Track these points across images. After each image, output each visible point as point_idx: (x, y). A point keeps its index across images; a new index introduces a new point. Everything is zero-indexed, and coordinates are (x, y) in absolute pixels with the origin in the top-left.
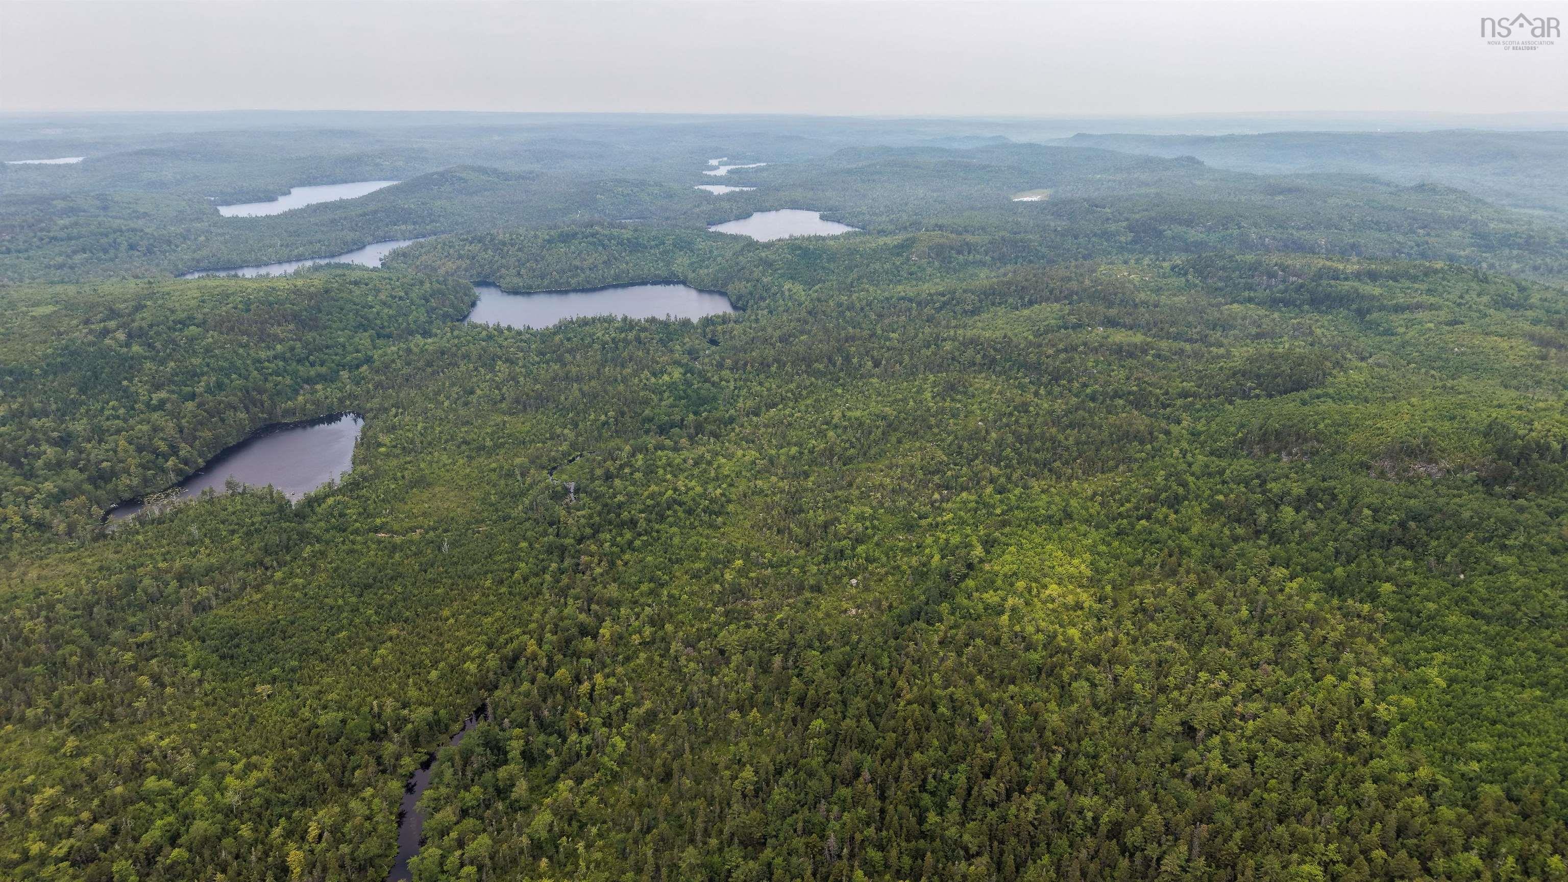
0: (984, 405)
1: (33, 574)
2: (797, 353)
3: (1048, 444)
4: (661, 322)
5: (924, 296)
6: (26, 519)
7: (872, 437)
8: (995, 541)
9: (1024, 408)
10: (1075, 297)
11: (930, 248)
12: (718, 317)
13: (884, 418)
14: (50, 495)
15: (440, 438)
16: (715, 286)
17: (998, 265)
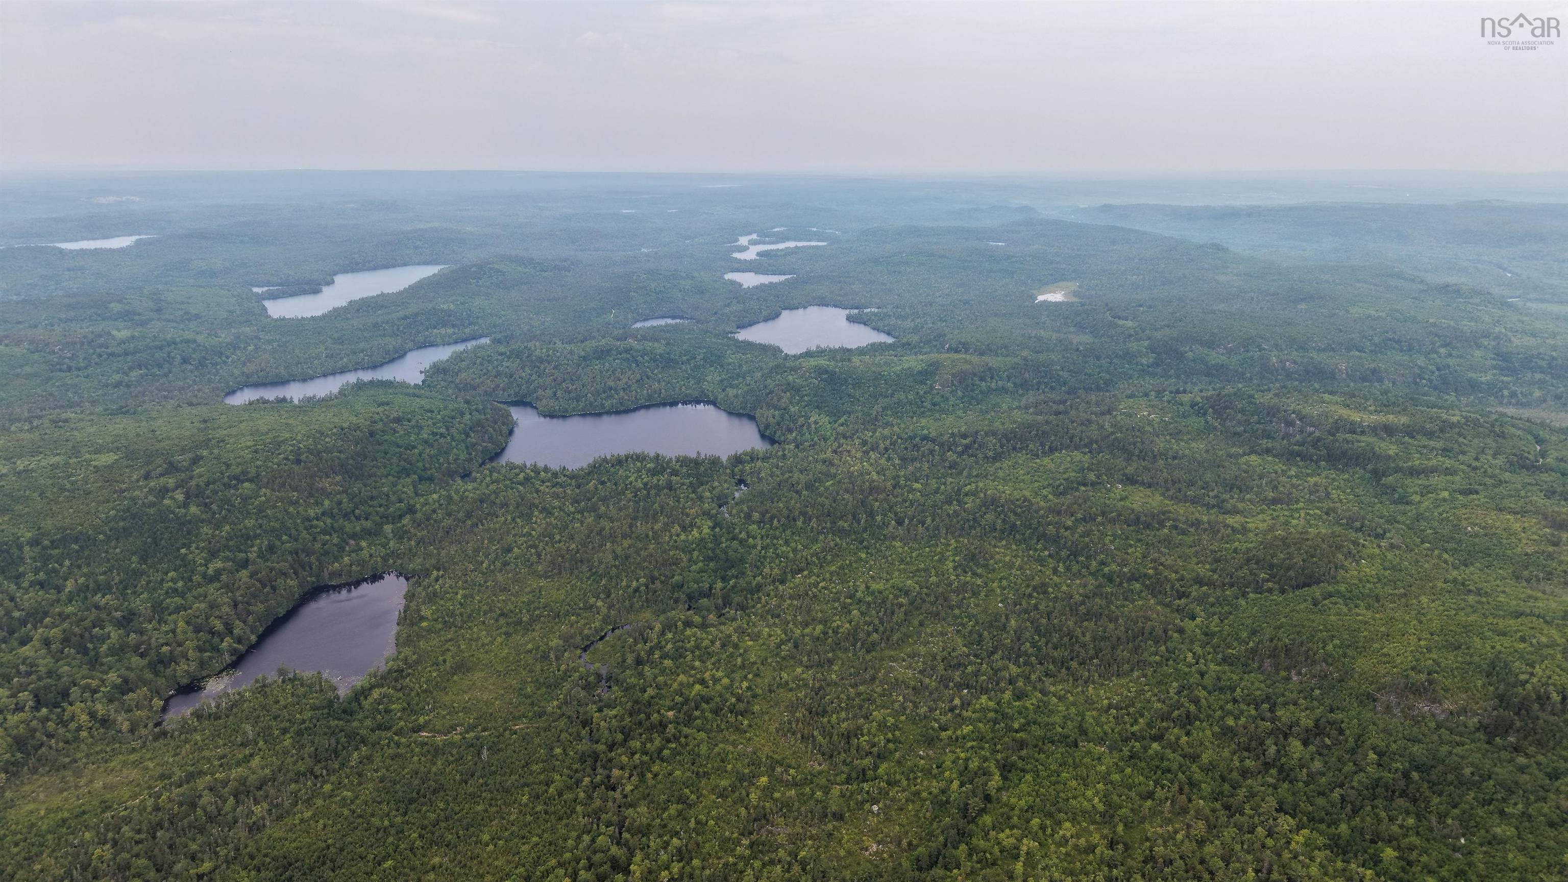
0: (1004, 583)
1: (98, 784)
2: (823, 506)
3: (1066, 639)
4: (691, 461)
5: (946, 437)
6: (92, 715)
7: (895, 619)
8: (1013, 765)
9: (1042, 589)
10: (1095, 446)
11: (953, 375)
12: (746, 454)
13: (907, 593)
14: (115, 687)
15: (479, 610)
16: (744, 409)
17: (1021, 392)
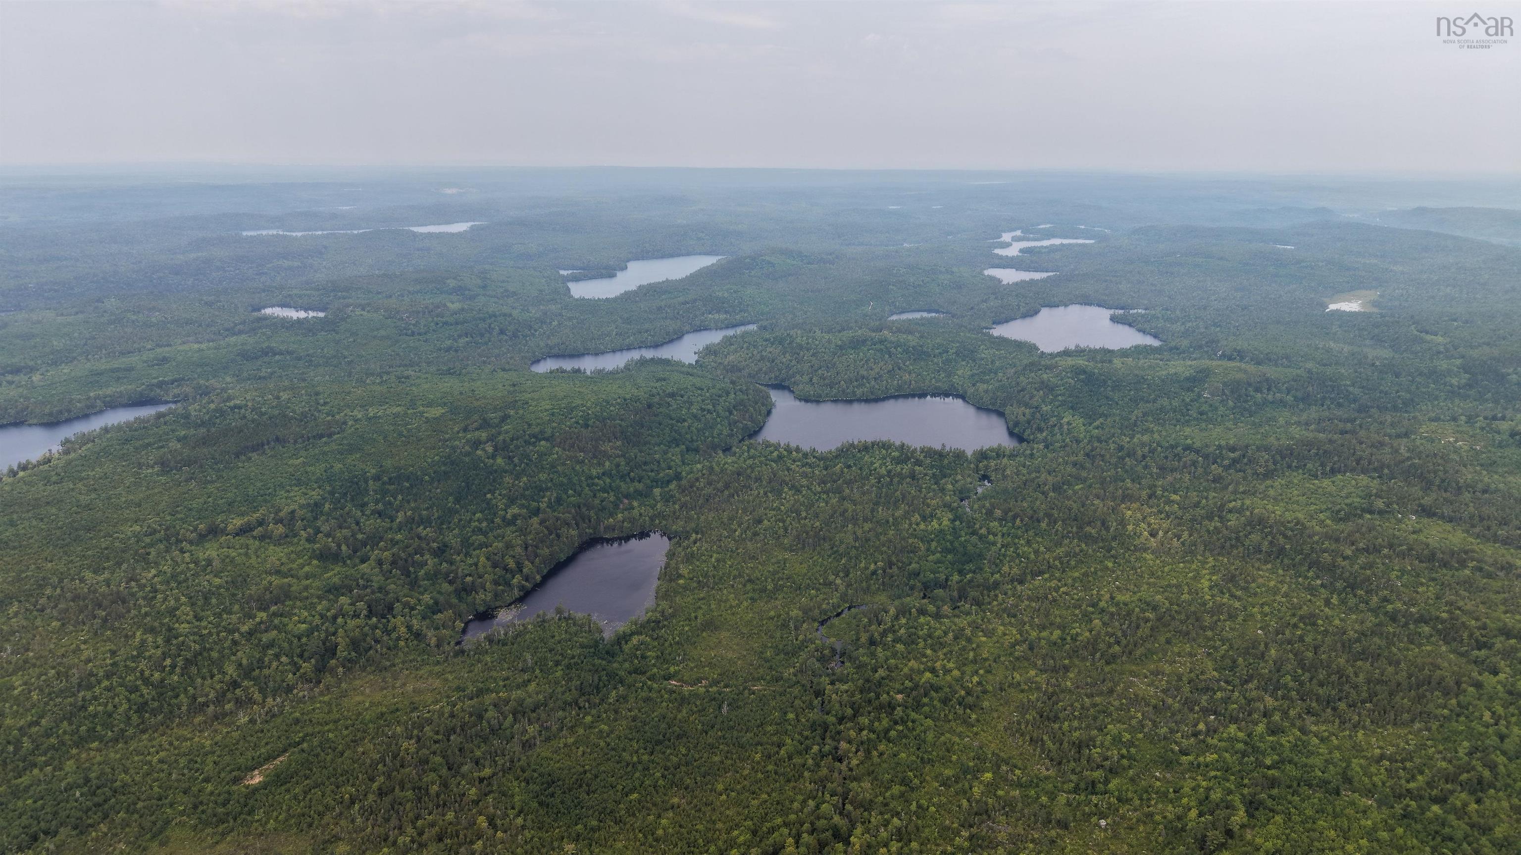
0: (1266, 609)
4: (936, 452)
5: (1211, 449)
6: (409, 628)
7: (1140, 632)
8: (1261, 803)
9: (1310, 620)
10: (1386, 471)
11: (1225, 384)
12: (992, 450)
13: (1155, 608)
14: (428, 607)
15: (730, 574)
16: (994, 404)
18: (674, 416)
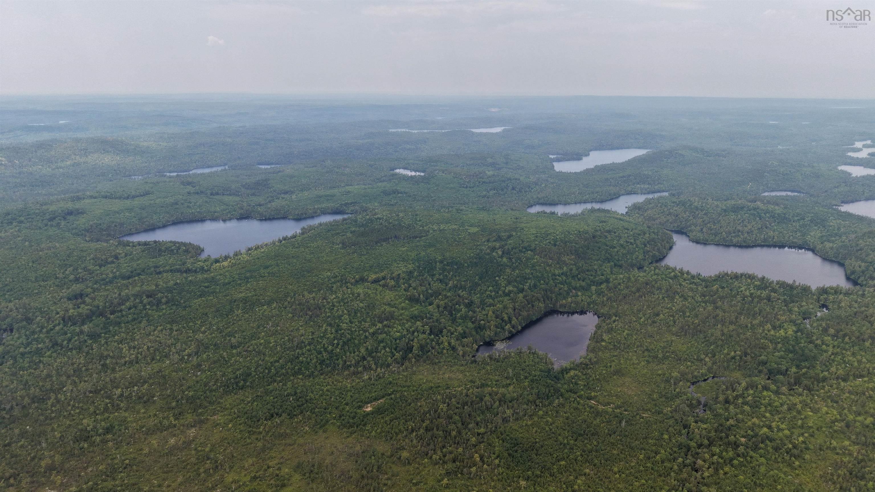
4: (788, 285)
12: (832, 288)
14: (460, 334)
15: (635, 344)
16: (837, 257)
18: (608, 243)
